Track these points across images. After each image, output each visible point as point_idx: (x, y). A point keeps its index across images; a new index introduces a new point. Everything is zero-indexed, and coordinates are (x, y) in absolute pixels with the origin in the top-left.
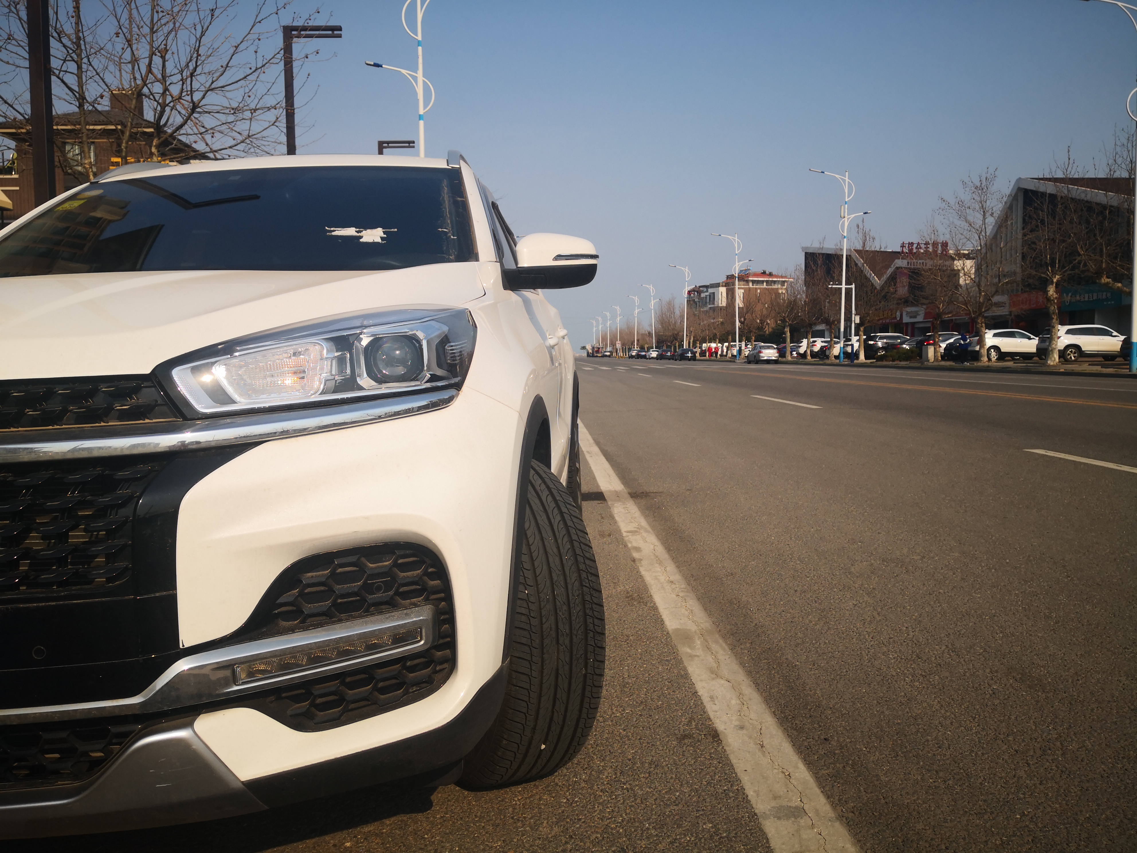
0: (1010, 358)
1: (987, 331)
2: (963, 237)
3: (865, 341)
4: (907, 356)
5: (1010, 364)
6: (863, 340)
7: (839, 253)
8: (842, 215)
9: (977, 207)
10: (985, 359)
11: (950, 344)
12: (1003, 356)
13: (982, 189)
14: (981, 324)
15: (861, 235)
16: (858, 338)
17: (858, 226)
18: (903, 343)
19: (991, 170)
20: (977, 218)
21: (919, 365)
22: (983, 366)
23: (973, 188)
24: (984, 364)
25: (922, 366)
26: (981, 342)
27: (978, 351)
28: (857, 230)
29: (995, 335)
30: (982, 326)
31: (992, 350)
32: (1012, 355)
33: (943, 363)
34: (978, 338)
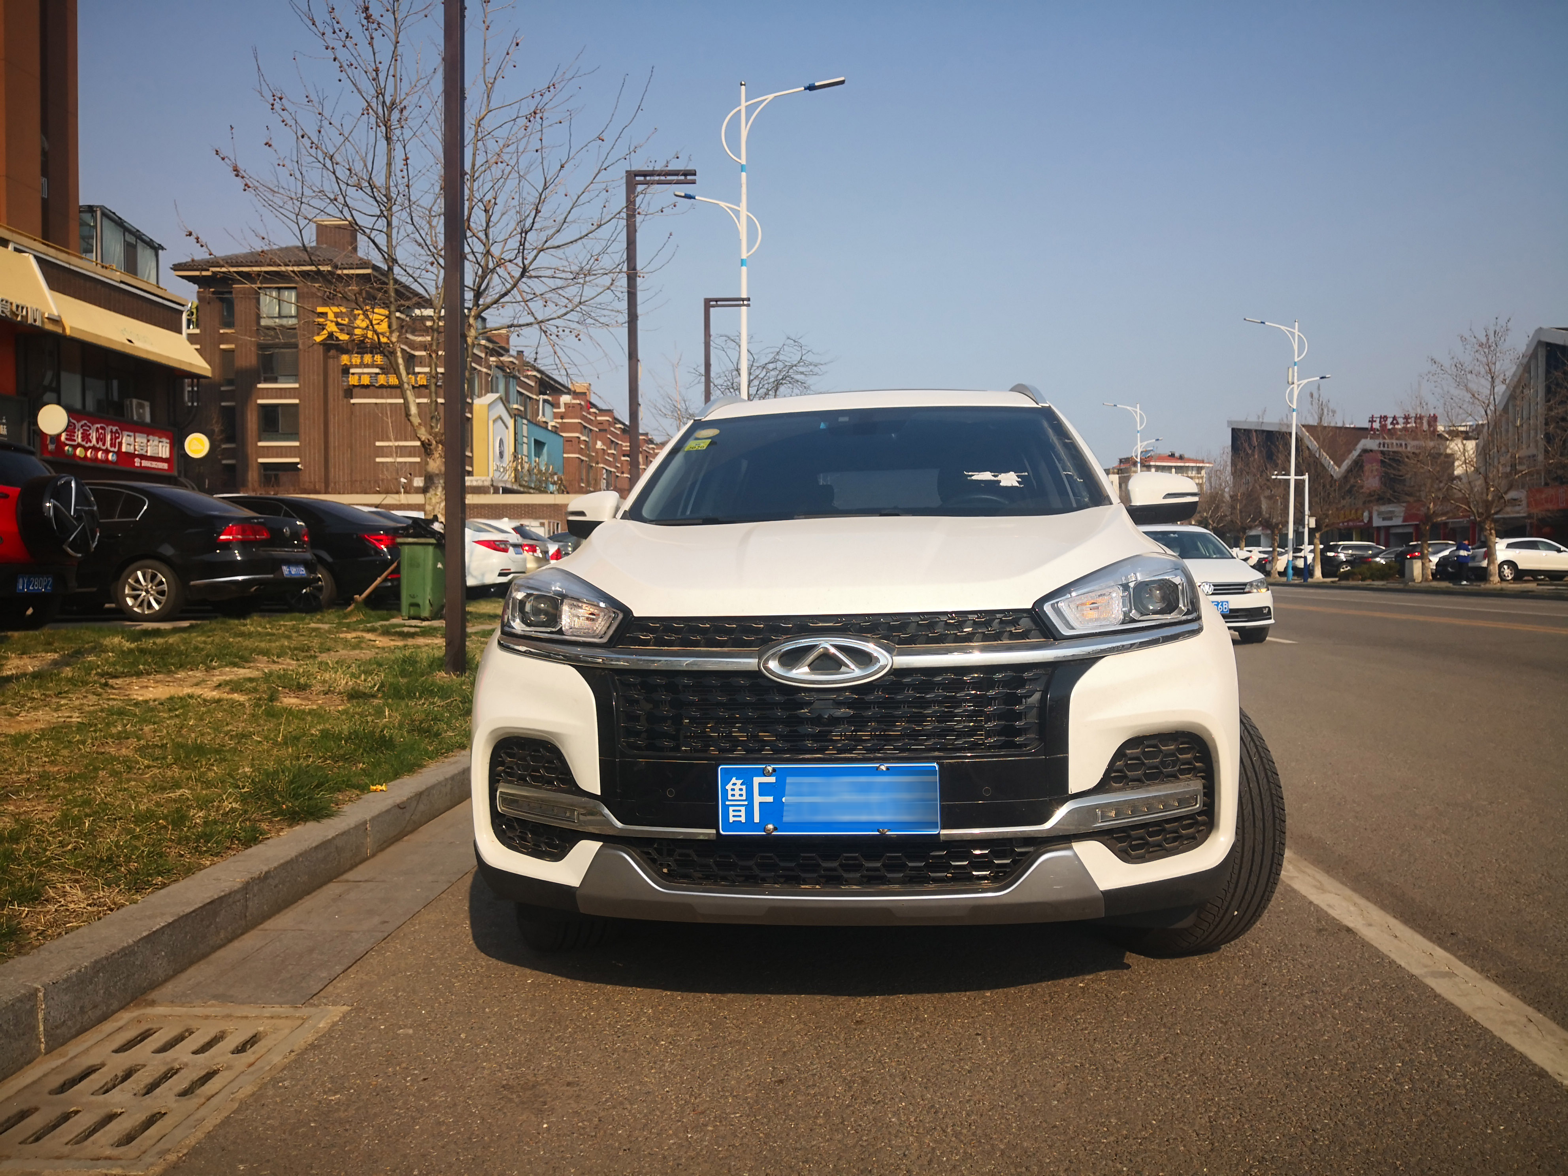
0: (1530, 578)
1: (1498, 540)
2: (1461, 411)
3: (1323, 552)
4: (1382, 573)
5: (1532, 586)
6: (1319, 551)
7: (1284, 429)
8: (1290, 380)
9: (1483, 371)
10: (1496, 579)
11: (1444, 558)
12: (1520, 574)
13: (1490, 347)
14: (1490, 530)
15: (1316, 406)
16: (1312, 547)
17: (1312, 395)
18: (1376, 555)
19: (1502, 322)
20: (1482, 386)
21: (1401, 586)
22: (1495, 589)
23: (1477, 347)
24: (1495, 586)
25: (1407, 588)
26: (1490, 555)
27: (1485, 569)
28: (1310, 399)
29: (1509, 546)
30: (1491, 534)
31: (1506, 567)
32: (1534, 574)
33: (1435, 584)
34: (1485, 549)
